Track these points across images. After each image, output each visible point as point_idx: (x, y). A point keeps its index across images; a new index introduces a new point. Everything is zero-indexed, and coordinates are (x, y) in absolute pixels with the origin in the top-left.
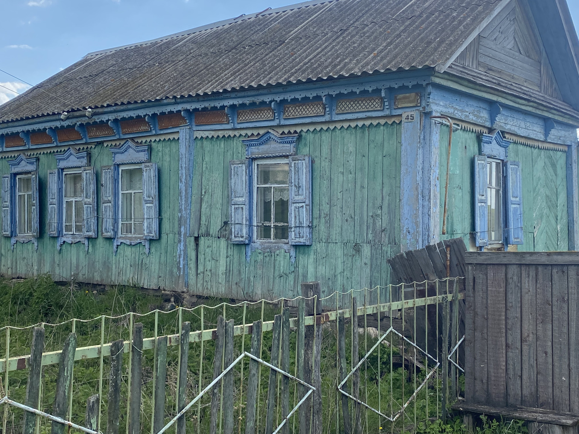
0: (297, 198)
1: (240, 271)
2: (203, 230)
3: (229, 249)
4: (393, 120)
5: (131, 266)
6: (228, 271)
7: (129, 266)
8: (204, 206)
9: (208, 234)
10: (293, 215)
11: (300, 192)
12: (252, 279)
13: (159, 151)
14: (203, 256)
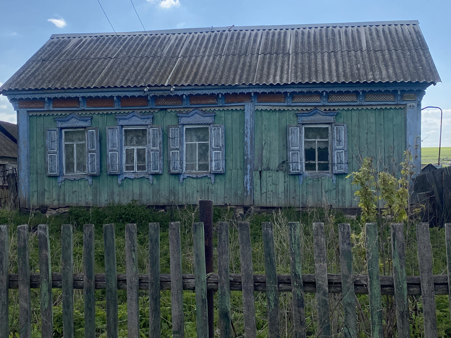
0: (338, 147)
1: (295, 190)
2: (265, 167)
3: (286, 178)
4: (399, 106)
5: (197, 191)
6: (286, 191)
7: (195, 192)
8: (264, 151)
9: (268, 169)
10: (336, 157)
11: (341, 144)
12: (305, 194)
13: (222, 117)
14: (265, 183)
